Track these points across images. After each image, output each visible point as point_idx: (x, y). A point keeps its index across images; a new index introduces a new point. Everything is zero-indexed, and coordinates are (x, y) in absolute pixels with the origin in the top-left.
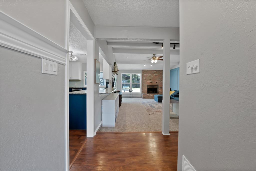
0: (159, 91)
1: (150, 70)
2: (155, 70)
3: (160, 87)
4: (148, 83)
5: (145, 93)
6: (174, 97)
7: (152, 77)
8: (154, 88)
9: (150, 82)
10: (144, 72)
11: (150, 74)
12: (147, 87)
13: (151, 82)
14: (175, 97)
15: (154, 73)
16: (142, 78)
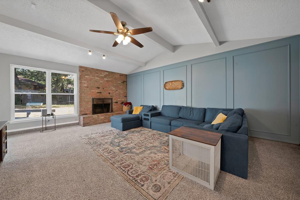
0: (113, 109)
1: (97, 70)
2: (107, 72)
3: (115, 101)
4: (94, 93)
5: (86, 114)
6: (149, 117)
7: (101, 83)
8: (105, 103)
9: (98, 93)
10: (84, 71)
11: (97, 76)
12: (91, 101)
13: (99, 91)
14: (151, 117)
15: (105, 76)
16: (81, 83)
